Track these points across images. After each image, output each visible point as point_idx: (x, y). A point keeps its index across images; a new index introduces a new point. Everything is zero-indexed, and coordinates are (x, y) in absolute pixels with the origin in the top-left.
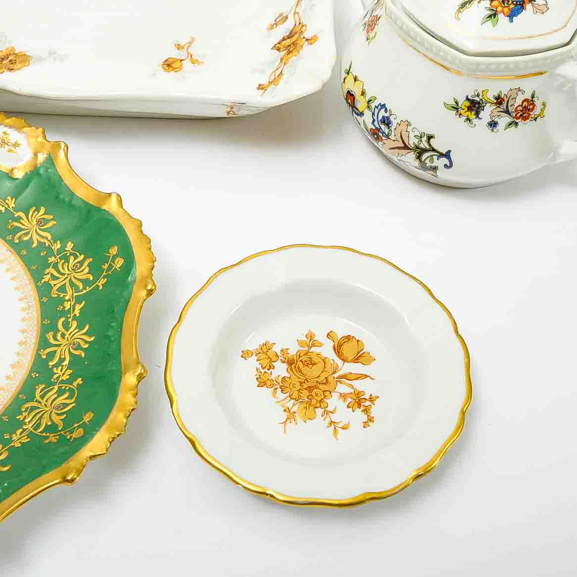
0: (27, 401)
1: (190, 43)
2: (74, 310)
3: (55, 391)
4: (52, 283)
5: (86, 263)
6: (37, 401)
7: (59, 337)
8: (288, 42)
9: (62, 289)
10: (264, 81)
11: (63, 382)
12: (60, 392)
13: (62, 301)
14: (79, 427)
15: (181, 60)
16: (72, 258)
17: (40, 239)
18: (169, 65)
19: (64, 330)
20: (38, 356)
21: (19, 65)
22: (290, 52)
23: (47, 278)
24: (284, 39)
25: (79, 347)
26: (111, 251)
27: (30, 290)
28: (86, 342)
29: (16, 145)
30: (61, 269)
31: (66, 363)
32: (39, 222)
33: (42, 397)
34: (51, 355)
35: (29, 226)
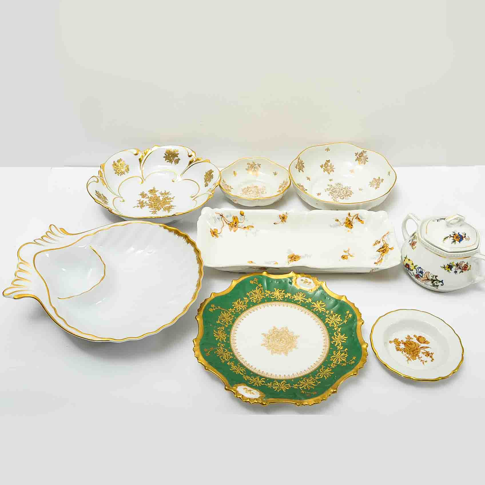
0: (332, 356)
1: (348, 250)
2: (338, 330)
3: (339, 352)
4: (329, 322)
5: (339, 316)
6: (335, 355)
7: (336, 338)
8: (383, 249)
9: (333, 324)
10: (376, 261)
11: (341, 350)
12: (341, 353)
13: (334, 327)
14: (352, 361)
15: (347, 256)
16: (334, 315)
17: (321, 310)
18: (343, 257)
19: (337, 336)
20: (331, 344)
21: (298, 259)
22: (384, 252)
23: (327, 321)
24: (380, 248)
25: (343, 340)
26: (347, 312)
27: (322, 325)
28: (345, 339)
29: (310, 283)
30: (331, 318)
31: (340, 345)
32: (321, 305)
33: (336, 354)
34: (335, 343)
35: (317, 306)
